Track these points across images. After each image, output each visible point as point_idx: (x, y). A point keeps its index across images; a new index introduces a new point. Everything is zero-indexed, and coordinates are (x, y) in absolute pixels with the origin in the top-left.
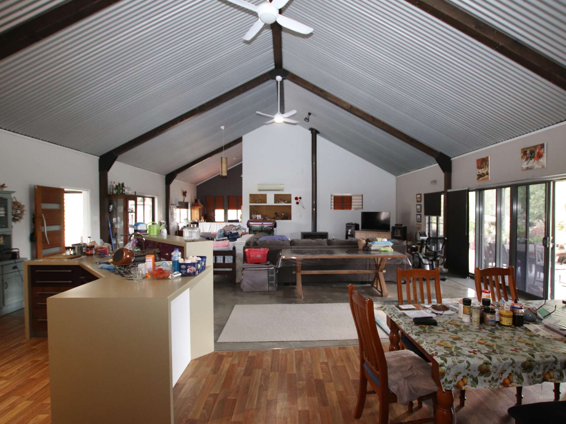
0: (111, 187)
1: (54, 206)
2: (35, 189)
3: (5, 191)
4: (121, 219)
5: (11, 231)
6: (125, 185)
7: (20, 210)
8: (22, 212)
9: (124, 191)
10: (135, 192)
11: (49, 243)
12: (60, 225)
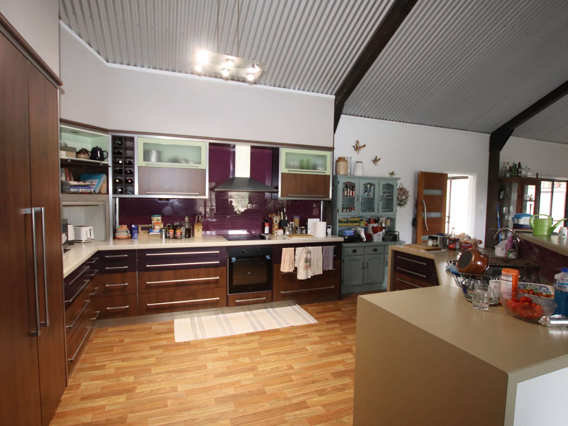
0: (504, 169)
1: (437, 192)
2: (419, 175)
3: (394, 178)
4: (513, 209)
5: (395, 215)
6: (523, 165)
7: (405, 195)
8: (407, 198)
9: (521, 173)
10: (537, 174)
11: (428, 230)
12: (441, 212)
